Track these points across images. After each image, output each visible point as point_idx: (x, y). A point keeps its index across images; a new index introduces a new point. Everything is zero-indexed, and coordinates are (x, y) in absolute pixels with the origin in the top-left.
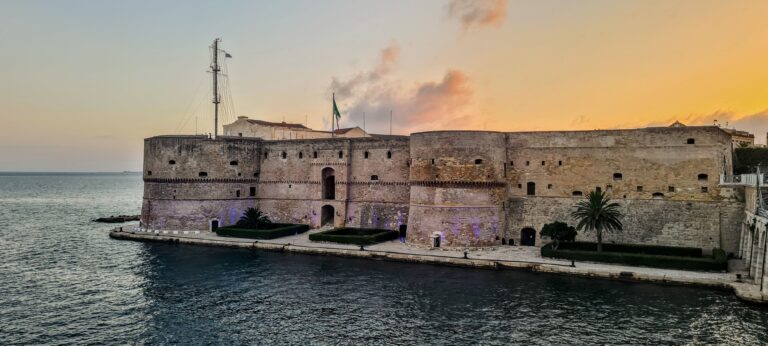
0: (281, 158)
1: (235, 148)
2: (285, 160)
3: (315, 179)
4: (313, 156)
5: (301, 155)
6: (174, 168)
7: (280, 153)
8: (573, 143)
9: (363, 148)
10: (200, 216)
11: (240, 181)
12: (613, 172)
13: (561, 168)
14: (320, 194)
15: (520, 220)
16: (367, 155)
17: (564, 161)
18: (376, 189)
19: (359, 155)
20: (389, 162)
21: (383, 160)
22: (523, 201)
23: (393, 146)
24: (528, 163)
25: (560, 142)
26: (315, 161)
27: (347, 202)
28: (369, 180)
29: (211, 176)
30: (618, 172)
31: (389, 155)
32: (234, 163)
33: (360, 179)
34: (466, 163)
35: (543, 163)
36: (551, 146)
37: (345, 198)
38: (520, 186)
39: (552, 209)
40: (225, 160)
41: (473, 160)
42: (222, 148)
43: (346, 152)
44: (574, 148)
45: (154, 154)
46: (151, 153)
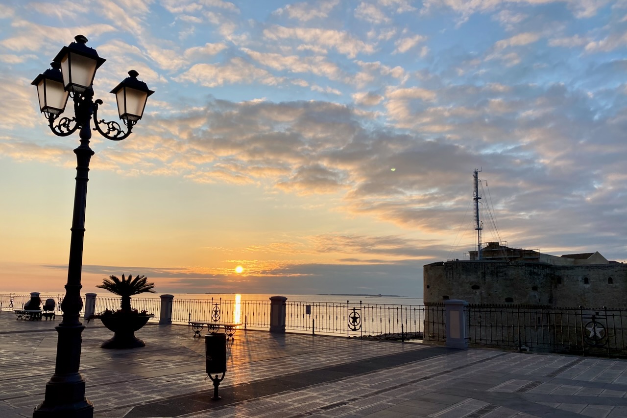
1: (534, 273)
6: (478, 293)
7: (580, 279)
11: (540, 307)
29: (516, 303)
32: (535, 288)
40: (528, 285)
42: (525, 273)
45: (451, 279)
46: (447, 278)
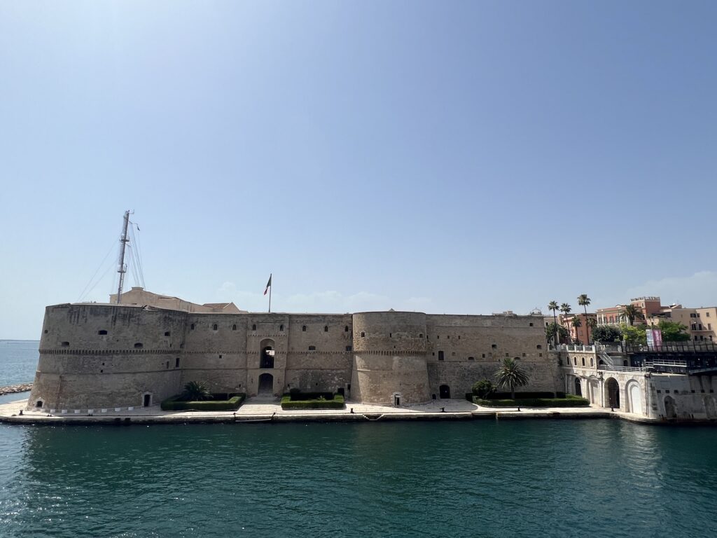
0: (211, 330)
1: (169, 318)
2: (216, 332)
3: (253, 350)
4: (251, 328)
5: (235, 327)
6: (105, 339)
7: (210, 325)
8: (467, 324)
9: (301, 322)
10: (132, 390)
11: (171, 352)
12: (492, 344)
13: (460, 341)
14: (258, 363)
15: (438, 379)
16: (304, 328)
17: (462, 336)
18: (313, 358)
19: (297, 328)
20: (326, 335)
21: (320, 333)
22: (437, 365)
23: (331, 322)
24: (438, 337)
25: (459, 322)
26: (254, 332)
27: (287, 369)
28: (307, 350)
29: (145, 348)
30: (495, 344)
31: (326, 329)
32: (167, 334)
33: (297, 349)
34: (415, 336)
35: (448, 337)
36: (453, 325)
37: (285, 367)
38: (434, 354)
39: (457, 370)
40: (161, 330)
41: (418, 335)
42: (159, 318)
43: (286, 325)
44: (467, 327)
45: (75, 323)
46: (70, 322)
